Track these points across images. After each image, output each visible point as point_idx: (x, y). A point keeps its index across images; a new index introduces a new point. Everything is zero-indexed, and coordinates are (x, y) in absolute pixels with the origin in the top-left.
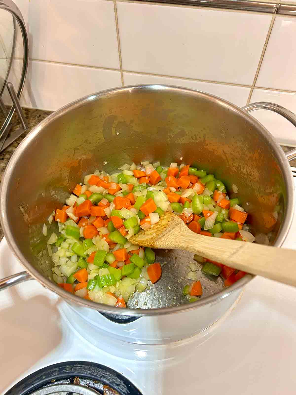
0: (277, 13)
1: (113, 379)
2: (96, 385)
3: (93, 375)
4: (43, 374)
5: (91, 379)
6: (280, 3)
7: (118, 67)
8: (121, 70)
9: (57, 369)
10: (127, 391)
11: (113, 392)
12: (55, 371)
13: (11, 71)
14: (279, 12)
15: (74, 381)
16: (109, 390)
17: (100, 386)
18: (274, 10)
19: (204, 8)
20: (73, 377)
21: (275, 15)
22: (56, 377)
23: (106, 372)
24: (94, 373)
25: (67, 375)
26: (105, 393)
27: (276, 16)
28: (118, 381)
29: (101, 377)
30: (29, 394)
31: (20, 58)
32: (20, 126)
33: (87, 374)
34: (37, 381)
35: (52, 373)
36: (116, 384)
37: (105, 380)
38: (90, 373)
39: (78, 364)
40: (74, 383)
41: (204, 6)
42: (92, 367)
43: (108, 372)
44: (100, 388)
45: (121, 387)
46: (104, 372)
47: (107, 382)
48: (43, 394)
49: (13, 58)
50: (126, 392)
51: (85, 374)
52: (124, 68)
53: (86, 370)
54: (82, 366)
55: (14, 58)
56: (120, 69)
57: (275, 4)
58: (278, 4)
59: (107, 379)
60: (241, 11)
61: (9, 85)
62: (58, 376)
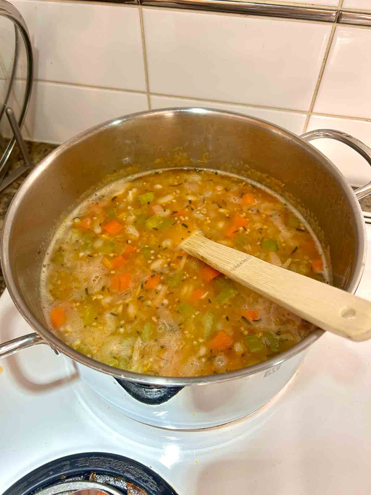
0: (337, 22)
1: (140, 474)
2: (117, 482)
3: (113, 469)
4: (50, 468)
5: (111, 475)
6: (341, 10)
7: (144, 89)
8: (148, 93)
9: (68, 462)
10: (157, 489)
11: (139, 491)
12: (65, 465)
13: (11, 95)
14: (340, 21)
15: (90, 478)
16: (134, 488)
17: (122, 484)
18: (334, 18)
19: (249, 16)
20: (89, 472)
21: (335, 24)
22: (67, 472)
23: (131, 466)
24: (115, 467)
25: (81, 469)
26: (129, 492)
27: (337, 26)
28: (146, 476)
29: (123, 473)
30: (33, 494)
31: (22, 79)
32: (21, 163)
33: (106, 468)
34: (43, 478)
35: (62, 467)
36: (143, 480)
37: (129, 476)
38: (110, 468)
39: (95, 456)
40: (90, 480)
41: (249, 14)
42: (112, 460)
43: (133, 466)
44: (122, 487)
45: (150, 483)
46: (128, 465)
47: (132, 478)
48: (51, 494)
49: (14, 78)
50: (156, 491)
51: (104, 468)
52: (152, 90)
53: (105, 463)
54: (100, 459)
55: (16, 78)
56: (146, 92)
57: (335, 10)
58: (339, 10)
59: (132, 474)
60: (295, 20)
61: (9, 110)
62: (70, 471)
